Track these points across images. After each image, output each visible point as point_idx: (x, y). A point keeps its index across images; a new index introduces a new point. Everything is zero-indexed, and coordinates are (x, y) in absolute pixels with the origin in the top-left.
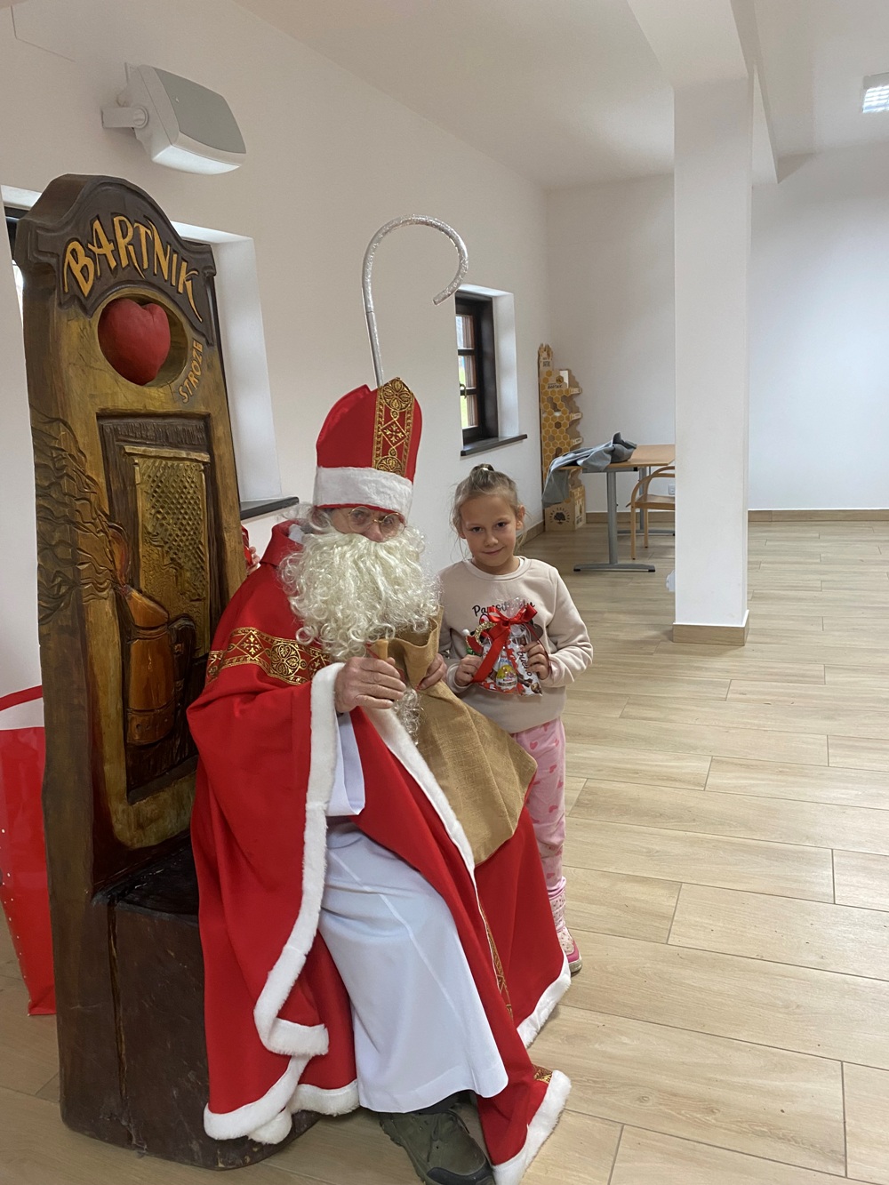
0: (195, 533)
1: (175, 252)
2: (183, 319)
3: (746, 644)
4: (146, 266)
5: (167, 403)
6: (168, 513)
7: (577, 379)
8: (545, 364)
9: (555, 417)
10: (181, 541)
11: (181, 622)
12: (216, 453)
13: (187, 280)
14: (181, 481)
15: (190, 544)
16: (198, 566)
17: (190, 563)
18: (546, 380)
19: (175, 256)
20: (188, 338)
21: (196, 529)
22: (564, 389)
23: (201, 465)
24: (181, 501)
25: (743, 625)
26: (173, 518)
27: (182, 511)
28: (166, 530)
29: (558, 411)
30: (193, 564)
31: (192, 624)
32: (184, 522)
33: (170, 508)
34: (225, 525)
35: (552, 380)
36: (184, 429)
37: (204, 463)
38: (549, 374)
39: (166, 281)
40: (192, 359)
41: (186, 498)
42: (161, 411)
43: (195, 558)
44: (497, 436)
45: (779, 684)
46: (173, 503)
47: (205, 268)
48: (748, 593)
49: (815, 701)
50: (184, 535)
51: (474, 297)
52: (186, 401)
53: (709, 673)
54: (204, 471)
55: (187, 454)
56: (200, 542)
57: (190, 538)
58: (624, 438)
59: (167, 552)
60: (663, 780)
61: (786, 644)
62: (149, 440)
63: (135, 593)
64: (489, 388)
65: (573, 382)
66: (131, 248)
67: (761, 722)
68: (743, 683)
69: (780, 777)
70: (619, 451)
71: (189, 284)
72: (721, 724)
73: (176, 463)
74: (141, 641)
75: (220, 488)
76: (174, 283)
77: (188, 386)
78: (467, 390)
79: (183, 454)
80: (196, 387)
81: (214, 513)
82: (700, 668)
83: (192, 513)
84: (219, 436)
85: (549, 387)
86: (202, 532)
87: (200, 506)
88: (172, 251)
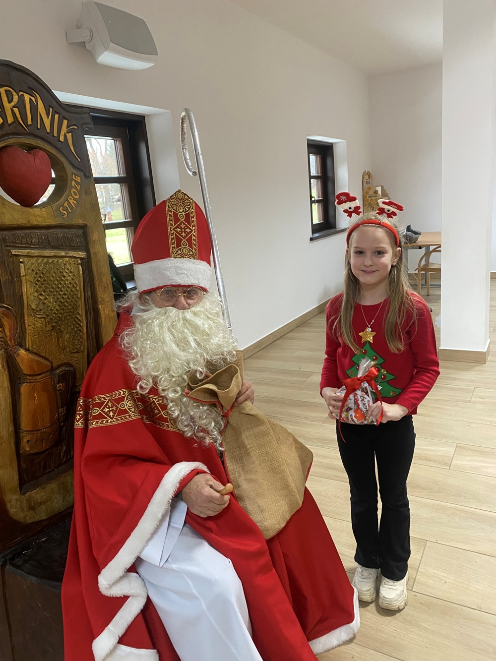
0: (73, 307)
1: (57, 113)
2: (63, 159)
3: (487, 363)
4: (30, 122)
5: (47, 218)
6: (49, 295)
7: (387, 192)
8: (368, 183)
10: (61, 313)
11: (63, 368)
12: (91, 251)
13: (67, 133)
14: (60, 272)
15: (69, 315)
16: (76, 329)
17: (69, 328)
18: (367, 193)
19: (57, 116)
20: (67, 171)
21: (74, 304)
23: (79, 260)
24: (60, 286)
25: (485, 351)
26: (53, 298)
27: (61, 293)
28: (48, 307)
30: (71, 328)
31: (71, 369)
32: (62, 300)
33: (51, 292)
34: (100, 300)
35: (371, 192)
36: (64, 236)
37: (81, 259)
38: (369, 189)
39: (48, 133)
40: (72, 187)
41: (65, 284)
42: (44, 224)
43: (73, 324)
44: (335, 227)
46: (53, 288)
47: (84, 124)
48: (490, 327)
50: (63, 309)
52: (65, 216)
53: (460, 383)
54: (81, 264)
55: (66, 253)
56: (79, 314)
57: (67, 311)
58: (413, 228)
59: (49, 322)
62: (33, 245)
63: (22, 352)
65: (384, 194)
66: (16, 110)
68: (483, 390)
70: (410, 236)
71: (69, 136)
72: (465, 420)
73: (56, 260)
74: (28, 384)
76: (55, 135)
77: (67, 206)
78: (317, 200)
79: (63, 253)
80: (74, 206)
81: (91, 292)
82: (455, 379)
83: (70, 294)
84: (94, 239)
85: (370, 198)
86: (79, 306)
87: (78, 288)
88: (54, 112)
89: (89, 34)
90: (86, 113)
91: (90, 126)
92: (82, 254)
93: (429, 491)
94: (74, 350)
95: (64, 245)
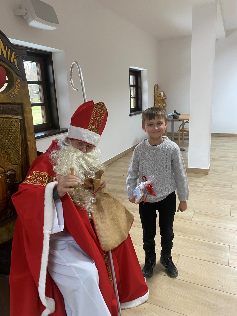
0: (15, 143)
1: (10, 49)
2: (12, 71)
3: (209, 174)
6: (3, 136)
7: (165, 94)
8: (157, 90)
9: (159, 105)
10: (9, 145)
11: (10, 172)
12: (25, 116)
13: (14, 58)
14: (10, 125)
15: (13, 146)
16: (16, 153)
17: (13, 153)
18: (156, 94)
20: (14, 77)
21: (16, 141)
22: (161, 97)
23: (19, 120)
24: (9, 132)
25: (208, 169)
26: (6, 138)
27: (9, 135)
28: (3, 142)
29: (160, 103)
30: (14, 153)
31: (14, 172)
32: (10, 139)
33: (5, 135)
34: (28, 139)
35: (158, 94)
36: (12, 108)
37: (20, 119)
38: (157, 93)
39: (5, 58)
40: (16, 85)
41: (12, 131)
42: (2, 102)
43: (15, 151)
44: (141, 110)
45: (217, 188)
46: (6, 133)
47: (22, 55)
48: (210, 158)
49: (228, 194)
50: (10, 143)
51: (136, 70)
52: (12, 99)
53: (197, 183)
54: (20, 122)
55: (13, 117)
56: (18, 146)
57: (12, 144)
58: (177, 112)
59: (3, 149)
60: (179, 218)
61: (221, 175)
64: (140, 96)
65: (164, 95)
67: (211, 200)
68: (207, 187)
69: (215, 219)
70: (175, 115)
71: (15, 60)
72: (198, 200)
73: (7, 120)
75: (27, 127)
76: (9, 59)
77: (14, 94)
78: (133, 97)
79: (11, 116)
80: (17, 94)
81: (24, 136)
82: (194, 181)
83: (14, 136)
84: (26, 110)
85: (157, 97)
86: (18, 142)
87: (18, 134)
88: (8, 48)
89: (25, 11)
90: (24, 49)
91: (26, 56)
92: (21, 117)
93: (181, 232)
94: (15, 163)
95: (11, 112)
